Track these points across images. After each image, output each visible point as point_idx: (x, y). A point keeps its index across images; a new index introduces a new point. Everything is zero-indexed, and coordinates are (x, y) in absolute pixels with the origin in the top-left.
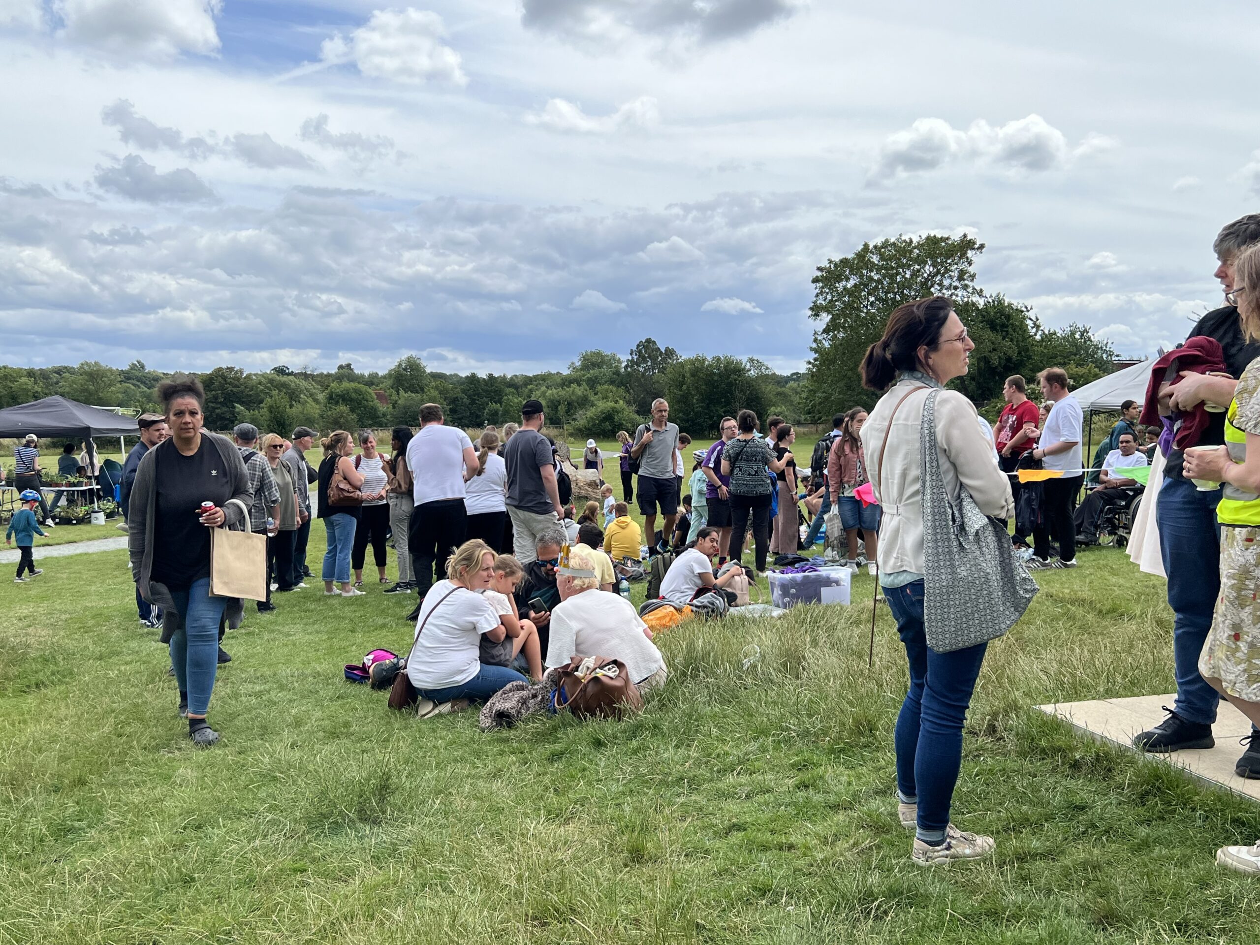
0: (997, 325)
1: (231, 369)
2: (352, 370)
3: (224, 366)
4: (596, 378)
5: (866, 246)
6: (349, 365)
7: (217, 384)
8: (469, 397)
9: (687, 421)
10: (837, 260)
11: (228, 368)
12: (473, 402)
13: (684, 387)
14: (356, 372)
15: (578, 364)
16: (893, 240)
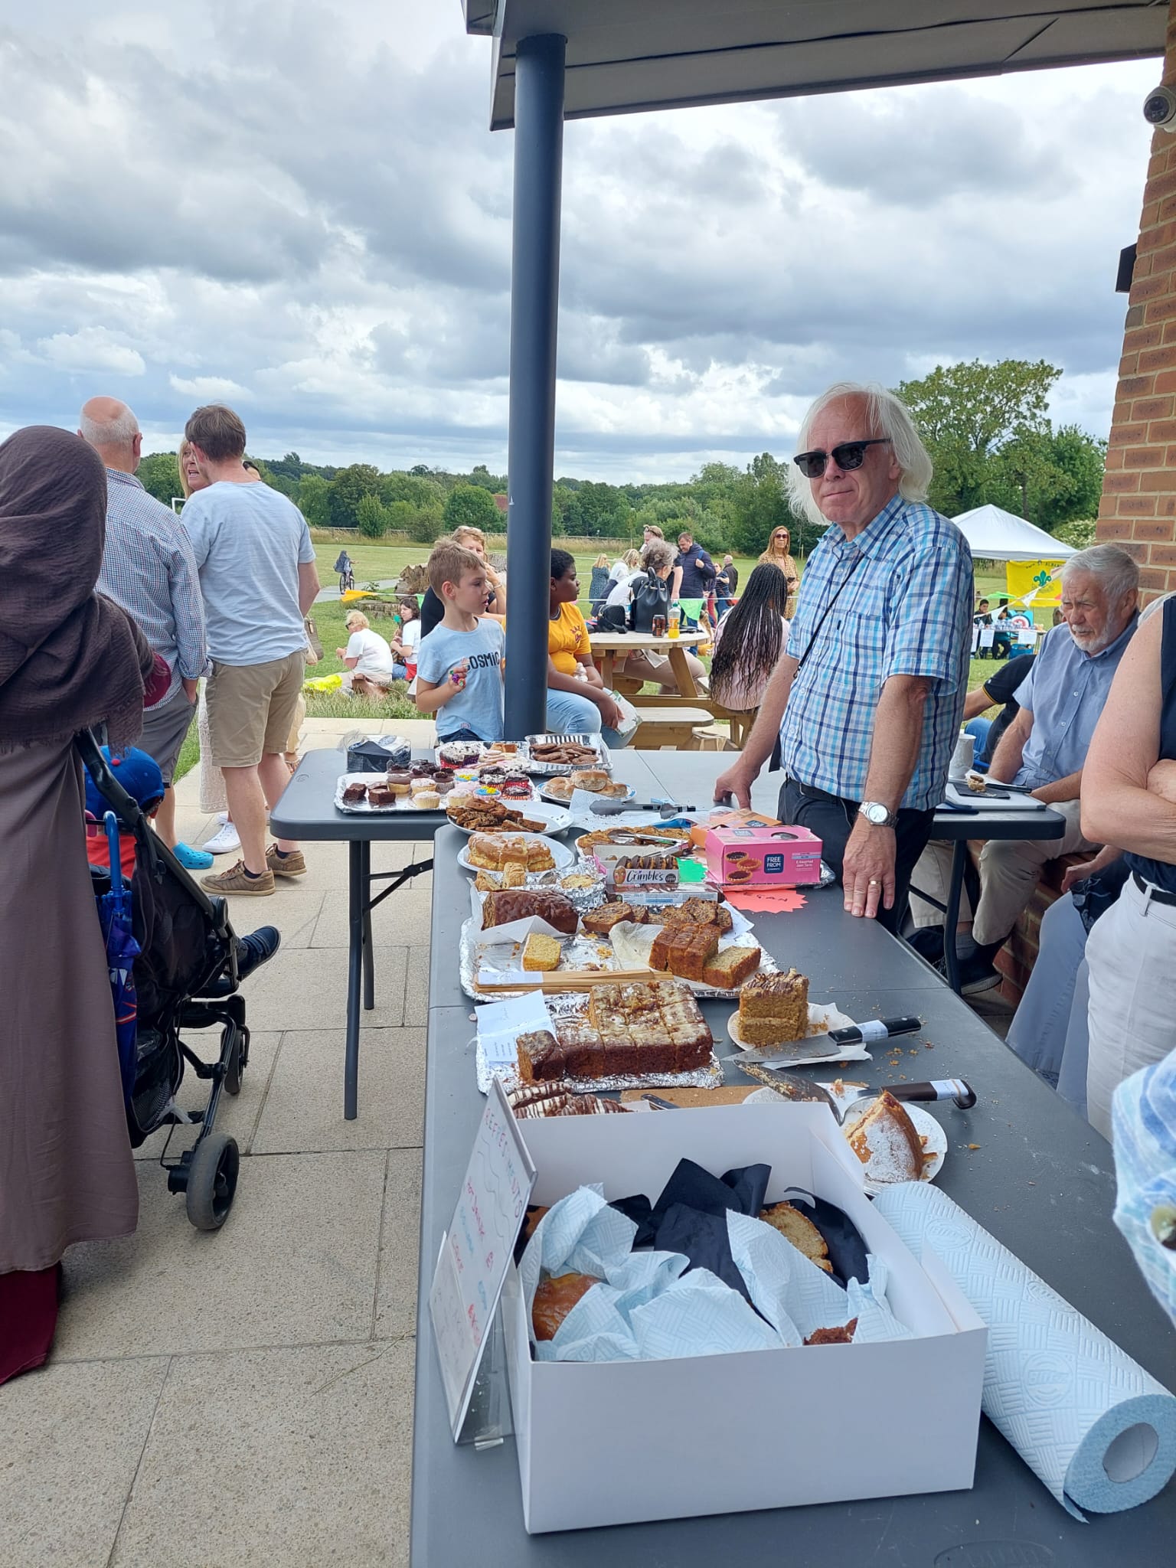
0: (1065, 457)
1: (366, 467)
2: (487, 472)
3: (360, 464)
4: (709, 491)
5: (939, 369)
6: (484, 467)
7: (353, 480)
8: (583, 506)
9: (753, 540)
10: (909, 382)
11: (363, 466)
12: (586, 511)
13: (751, 507)
14: (491, 474)
15: (700, 476)
16: (968, 364)
